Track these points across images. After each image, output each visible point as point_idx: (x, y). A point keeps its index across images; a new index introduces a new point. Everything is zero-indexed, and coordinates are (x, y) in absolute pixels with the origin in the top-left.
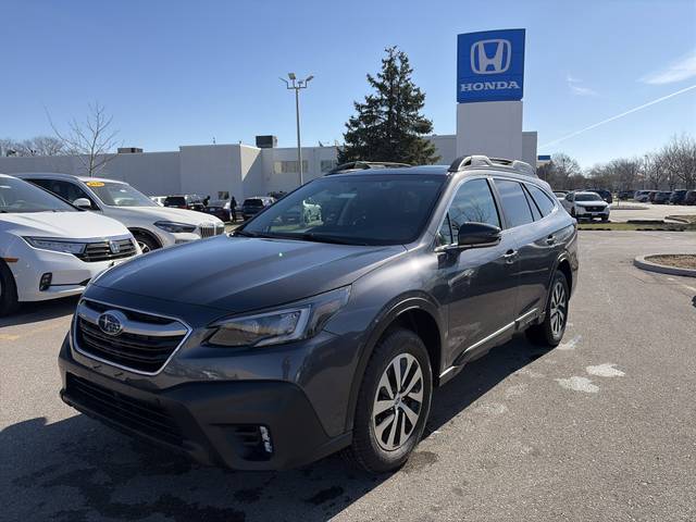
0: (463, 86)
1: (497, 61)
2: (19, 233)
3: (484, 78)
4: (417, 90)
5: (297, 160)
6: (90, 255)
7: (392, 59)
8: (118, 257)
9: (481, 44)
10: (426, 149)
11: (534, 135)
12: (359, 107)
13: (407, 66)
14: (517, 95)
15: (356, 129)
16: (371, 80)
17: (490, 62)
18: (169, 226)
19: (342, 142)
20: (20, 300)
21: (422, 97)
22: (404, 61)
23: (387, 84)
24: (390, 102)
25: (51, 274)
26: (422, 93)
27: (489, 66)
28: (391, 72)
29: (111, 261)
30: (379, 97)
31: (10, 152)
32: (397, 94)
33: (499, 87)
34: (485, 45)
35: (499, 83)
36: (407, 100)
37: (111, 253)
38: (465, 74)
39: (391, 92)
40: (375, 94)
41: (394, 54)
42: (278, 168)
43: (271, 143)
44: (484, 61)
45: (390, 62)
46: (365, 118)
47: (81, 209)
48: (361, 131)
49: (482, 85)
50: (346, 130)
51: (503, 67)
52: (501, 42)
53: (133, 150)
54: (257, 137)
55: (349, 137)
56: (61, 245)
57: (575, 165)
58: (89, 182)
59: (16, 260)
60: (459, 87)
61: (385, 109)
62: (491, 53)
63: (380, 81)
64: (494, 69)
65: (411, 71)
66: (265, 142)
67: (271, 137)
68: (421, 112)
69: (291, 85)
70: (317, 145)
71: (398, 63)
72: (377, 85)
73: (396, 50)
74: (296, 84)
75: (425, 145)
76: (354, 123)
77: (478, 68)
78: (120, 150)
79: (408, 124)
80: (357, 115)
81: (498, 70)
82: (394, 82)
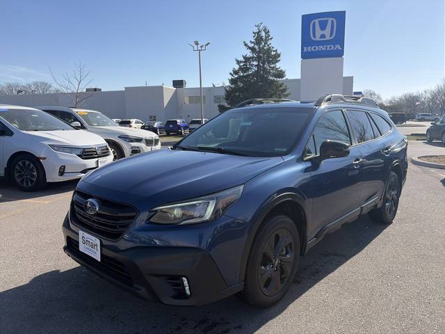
0: (305, 48)
1: (327, 32)
2: (47, 143)
3: (319, 43)
4: (276, 51)
5: (199, 96)
6: (85, 155)
7: (260, 31)
8: (100, 157)
9: (317, 21)
10: (282, 88)
11: (351, 78)
12: (238, 62)
13: (269, 36)
14: (340, 54)
15: (236, 76)
16: (246, 45)
17: (323, 32)
18: (127, 138)
19: (228, 84)
20: (47, 181)
21: (279, 56)
22: (267, 32)
23: (256, 47)
24: (258, 58)
25: (64, 166)
26: (279, 53)
27: (322, 35)
28: (259, 40)
29: (97, 159)
30: (251, 55)
31: (19, 92)
32: (263, 53)
33: (328, 49)
34: (319, 21)
35: (328, 46)
36: (269, 57)
37: (97, 154)
38: (306, 40)
39: (259, 52)
40: (249, 53)
41: (261, 28)
42: (187, 100)
43: (182, 85)
44: (319, 32)
45: (258, 33)
46: (242, 69)
47: (77, 128)
48: (240, 77)
49: (317, 47)
50: (230, 77)
51: (331, 35)
52: (330, 20)
53: (95, 90)
54: (174, 81)
55: (232, 81)
56: (70, 149)
57: (379, 97)
58: (78, 112)
59: (45, 158)
60: (302, 49)
61: (255, 63)
62: (323, 27)
63: (251, 45)
64: (325, 37)
65: (271, 39)
66: (178, 84)
67: (182, 81)
68: (278, 65)
69: (196, 49)
70: (212, 86)
71: (263, 34)
72: (250, 48)
73: (262, 26)
74: (199, 48)
75: (281, 86)
76: (236, 72)
77: (315, 37)
78: (87, 90)
79: (269, 72)
80: (237, 67)
81: (328, 38)
82: (261, 46)
